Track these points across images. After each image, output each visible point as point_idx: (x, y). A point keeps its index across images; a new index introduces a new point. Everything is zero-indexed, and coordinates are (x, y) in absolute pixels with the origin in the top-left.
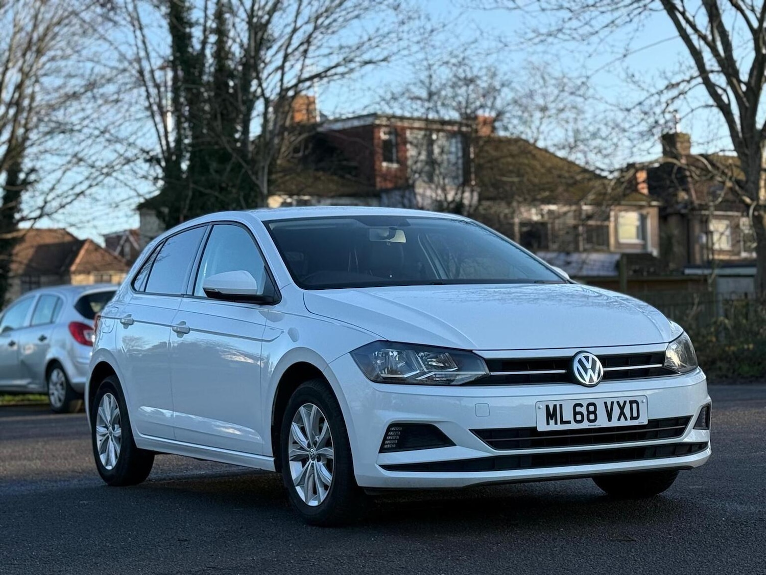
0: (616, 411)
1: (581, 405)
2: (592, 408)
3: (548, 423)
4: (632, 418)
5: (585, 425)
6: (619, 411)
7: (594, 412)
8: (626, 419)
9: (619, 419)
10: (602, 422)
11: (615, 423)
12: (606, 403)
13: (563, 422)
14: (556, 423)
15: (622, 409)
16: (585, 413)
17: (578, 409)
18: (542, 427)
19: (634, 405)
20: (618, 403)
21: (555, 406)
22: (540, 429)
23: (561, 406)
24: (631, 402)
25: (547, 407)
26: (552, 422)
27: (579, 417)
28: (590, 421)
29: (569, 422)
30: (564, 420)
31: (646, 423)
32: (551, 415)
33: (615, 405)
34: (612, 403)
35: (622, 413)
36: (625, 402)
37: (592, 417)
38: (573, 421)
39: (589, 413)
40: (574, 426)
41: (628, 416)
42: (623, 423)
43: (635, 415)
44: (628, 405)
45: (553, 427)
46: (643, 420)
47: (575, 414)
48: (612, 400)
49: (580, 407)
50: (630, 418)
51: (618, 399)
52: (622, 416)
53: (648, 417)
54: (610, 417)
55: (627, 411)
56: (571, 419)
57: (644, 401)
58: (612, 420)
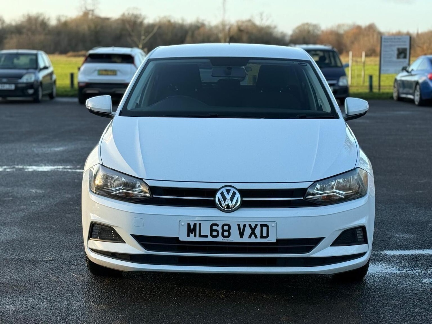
0: (248, 231)
1: (217, 225)
2: (226, 228)
3: (188, 236)
4: (262, 237)
5: (220, 239)
6: (250, 231)
7: (229, 231)
8: (256, 237)
9: (250, 237)
10: (235, 237)
11: (246, 239)
12: (239, 225)
13: (200, 236)
14: (195, 236)
15: (253, 230)
16: (220, 231)
17: (214, 228)
18: (183, 237)
19: (265, 228)
20: (250, 225)
21: (195, 225)
22: (181, 239)
23: (200, 224)
24: (262, 226)
25: (189, 225)
26: (192, 235)
27: (215, 233)
28: (223, 236)
29: (206, 236)
30: (202, 234)
31: (274, 241)
32: (191, 230)
33: (247, 227)
34: (245, 225)
35: (253, 233)
36: (256, 226)
37: (226, 234)
38: (209, 236)
39: (224, 231)
40: (210, 239)
41: (258, 235)
42: (253, 240)
43: (265, 234)
44: (259, 228)
45: (192, 238)
46: (272, 239)
47: (212, 230)
48: (245, 223)
49: (216, 226)
50: (260, 236)
51: (250, 223)
52: (253, 235)
53: (277, 237)
54: (242, 235)
55: (258, 231)
56: (208, 234)
57: (273, 225)
58: (243, 238)
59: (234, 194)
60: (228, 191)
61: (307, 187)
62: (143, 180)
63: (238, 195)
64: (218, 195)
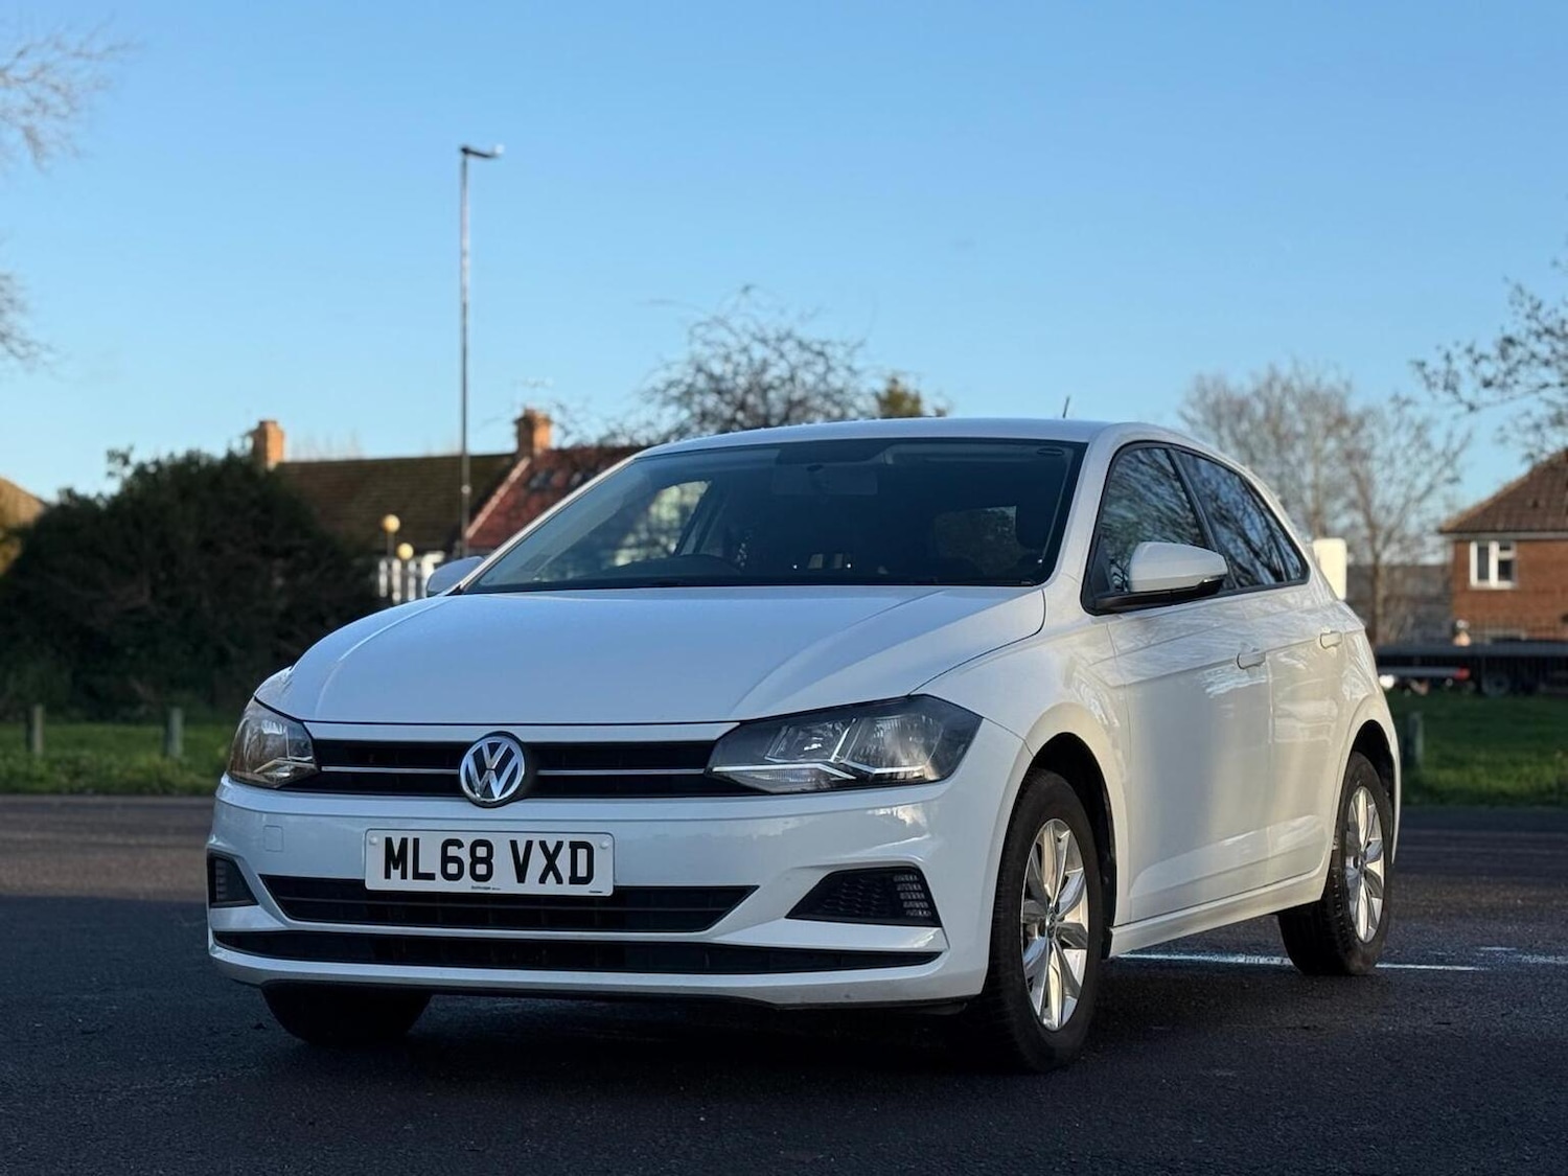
0: (537, 862)
1: (459, 844)
2: (481, 852)
3: (388, 875)
4: (574, 880)
5: (466, 885)
6: (545, 862)
7: (487, 861)
8: (559, 880)
9: (543, 880)
10: (504, 882)
11: (532, 887)
12: (514, 844)
13: (417, 876)
14: (404, 876)
15: (551, 858)
16: (467, 861)
17: (452, 851)
18: (376, 881)
19: (582, 854)
20: (543, 845)
21: (404, 842)
22: (369, 886)
23: (416, 841)
24: (575, 846)
25: (389, 842)
26: (396, 873)
27: (452, 868)
28: (475, 877)
29: (430, 877)
30: (421, 870)
31: (608, 892)
32: (395, 858)
33: (536, 849)
34: (529, 844)
35: (551, 867)
36: (559, 845)
37: (481, 869)
38: (439, 875)
39: (475, 860)
40: (440, 885)
41: (566, 874)
42: (551, 888)
43: (582, 872)
44: (566, 852)
45: (397, 883)
46: (602, 886)
47: (446, 859)
48: (530, 837)
49: (456, 848)
50: (570, 878)
51: (543, 837)
52: (551, 873)
53: (614, 880)
54: (521, 873)
55: (563, 862)
56: (436, 869)
57: (605, 844)
58: (526, 881)
59: (509, 755)
60: (493, 748)
61: (715, 737)
62: (305, 723)
63: (518, 759)
64: (468, 761)
